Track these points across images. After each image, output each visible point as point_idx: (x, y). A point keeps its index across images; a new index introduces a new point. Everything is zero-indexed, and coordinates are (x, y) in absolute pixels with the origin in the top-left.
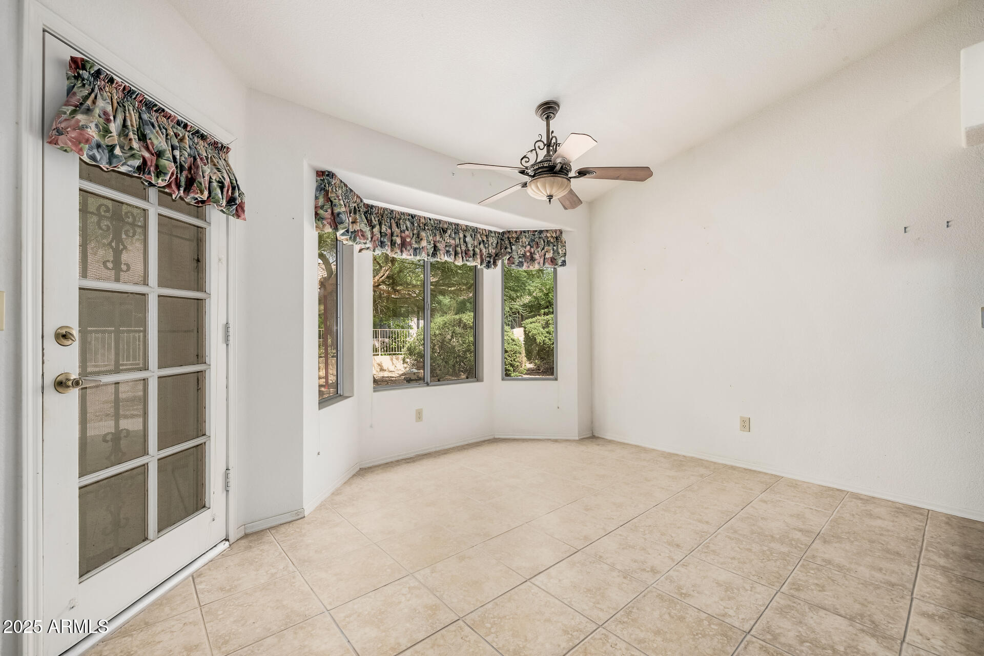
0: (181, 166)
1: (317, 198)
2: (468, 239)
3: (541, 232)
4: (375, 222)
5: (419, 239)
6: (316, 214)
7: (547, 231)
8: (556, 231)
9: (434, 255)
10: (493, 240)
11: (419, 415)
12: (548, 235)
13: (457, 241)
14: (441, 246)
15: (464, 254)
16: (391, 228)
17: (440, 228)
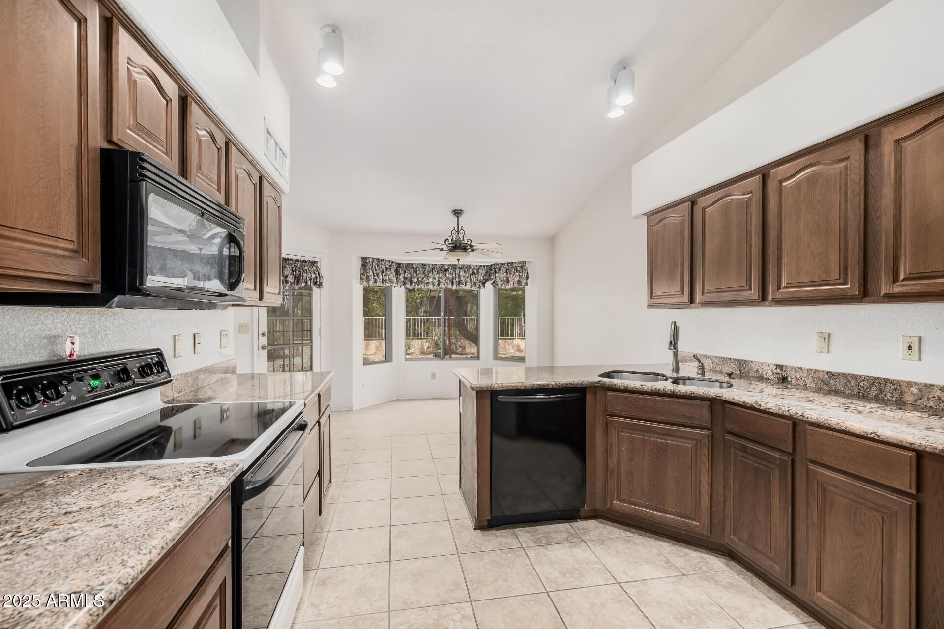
0: (296, 276)
1: (361, 270)
2: (462, 273)
3: (512, 264)
4: (401, 272)
6: (361, 277)
7: (516, 263)
8: (521, 263)
10: (482, 272)
11: (433, 376)
12: (517, 266)
13: (454, 276)
14: (443, 280)
15: (457, 283)
16: (410, 274)
17: (443, 269)
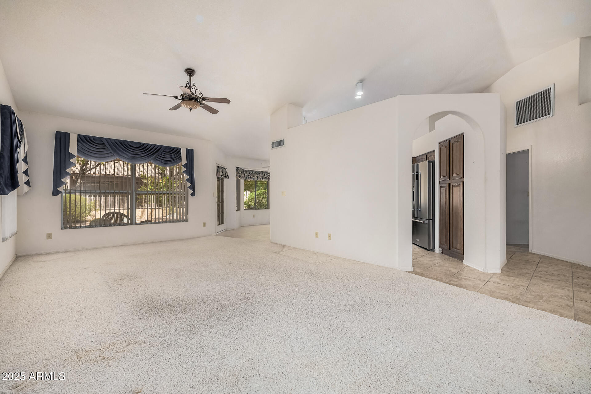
1: (236, 173)
4: (245, 173)
5: (254, 176)
6: (236, 175)
9: (257, 179)
11: (254, 216)
14: (259, 177)
16: (248, 174)
17: (259, 173)
